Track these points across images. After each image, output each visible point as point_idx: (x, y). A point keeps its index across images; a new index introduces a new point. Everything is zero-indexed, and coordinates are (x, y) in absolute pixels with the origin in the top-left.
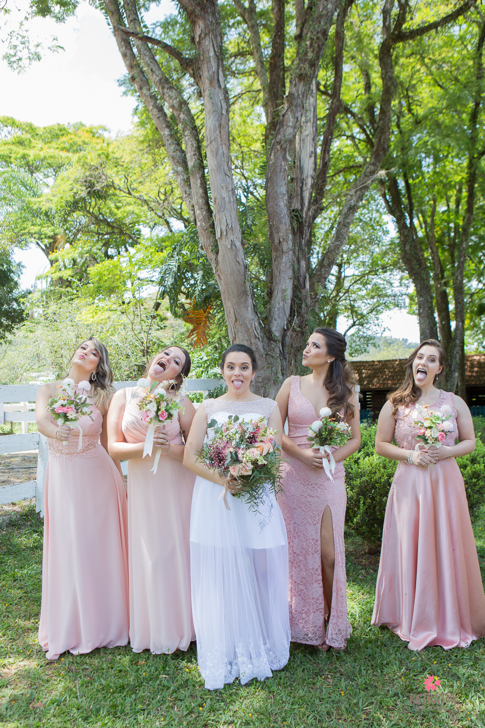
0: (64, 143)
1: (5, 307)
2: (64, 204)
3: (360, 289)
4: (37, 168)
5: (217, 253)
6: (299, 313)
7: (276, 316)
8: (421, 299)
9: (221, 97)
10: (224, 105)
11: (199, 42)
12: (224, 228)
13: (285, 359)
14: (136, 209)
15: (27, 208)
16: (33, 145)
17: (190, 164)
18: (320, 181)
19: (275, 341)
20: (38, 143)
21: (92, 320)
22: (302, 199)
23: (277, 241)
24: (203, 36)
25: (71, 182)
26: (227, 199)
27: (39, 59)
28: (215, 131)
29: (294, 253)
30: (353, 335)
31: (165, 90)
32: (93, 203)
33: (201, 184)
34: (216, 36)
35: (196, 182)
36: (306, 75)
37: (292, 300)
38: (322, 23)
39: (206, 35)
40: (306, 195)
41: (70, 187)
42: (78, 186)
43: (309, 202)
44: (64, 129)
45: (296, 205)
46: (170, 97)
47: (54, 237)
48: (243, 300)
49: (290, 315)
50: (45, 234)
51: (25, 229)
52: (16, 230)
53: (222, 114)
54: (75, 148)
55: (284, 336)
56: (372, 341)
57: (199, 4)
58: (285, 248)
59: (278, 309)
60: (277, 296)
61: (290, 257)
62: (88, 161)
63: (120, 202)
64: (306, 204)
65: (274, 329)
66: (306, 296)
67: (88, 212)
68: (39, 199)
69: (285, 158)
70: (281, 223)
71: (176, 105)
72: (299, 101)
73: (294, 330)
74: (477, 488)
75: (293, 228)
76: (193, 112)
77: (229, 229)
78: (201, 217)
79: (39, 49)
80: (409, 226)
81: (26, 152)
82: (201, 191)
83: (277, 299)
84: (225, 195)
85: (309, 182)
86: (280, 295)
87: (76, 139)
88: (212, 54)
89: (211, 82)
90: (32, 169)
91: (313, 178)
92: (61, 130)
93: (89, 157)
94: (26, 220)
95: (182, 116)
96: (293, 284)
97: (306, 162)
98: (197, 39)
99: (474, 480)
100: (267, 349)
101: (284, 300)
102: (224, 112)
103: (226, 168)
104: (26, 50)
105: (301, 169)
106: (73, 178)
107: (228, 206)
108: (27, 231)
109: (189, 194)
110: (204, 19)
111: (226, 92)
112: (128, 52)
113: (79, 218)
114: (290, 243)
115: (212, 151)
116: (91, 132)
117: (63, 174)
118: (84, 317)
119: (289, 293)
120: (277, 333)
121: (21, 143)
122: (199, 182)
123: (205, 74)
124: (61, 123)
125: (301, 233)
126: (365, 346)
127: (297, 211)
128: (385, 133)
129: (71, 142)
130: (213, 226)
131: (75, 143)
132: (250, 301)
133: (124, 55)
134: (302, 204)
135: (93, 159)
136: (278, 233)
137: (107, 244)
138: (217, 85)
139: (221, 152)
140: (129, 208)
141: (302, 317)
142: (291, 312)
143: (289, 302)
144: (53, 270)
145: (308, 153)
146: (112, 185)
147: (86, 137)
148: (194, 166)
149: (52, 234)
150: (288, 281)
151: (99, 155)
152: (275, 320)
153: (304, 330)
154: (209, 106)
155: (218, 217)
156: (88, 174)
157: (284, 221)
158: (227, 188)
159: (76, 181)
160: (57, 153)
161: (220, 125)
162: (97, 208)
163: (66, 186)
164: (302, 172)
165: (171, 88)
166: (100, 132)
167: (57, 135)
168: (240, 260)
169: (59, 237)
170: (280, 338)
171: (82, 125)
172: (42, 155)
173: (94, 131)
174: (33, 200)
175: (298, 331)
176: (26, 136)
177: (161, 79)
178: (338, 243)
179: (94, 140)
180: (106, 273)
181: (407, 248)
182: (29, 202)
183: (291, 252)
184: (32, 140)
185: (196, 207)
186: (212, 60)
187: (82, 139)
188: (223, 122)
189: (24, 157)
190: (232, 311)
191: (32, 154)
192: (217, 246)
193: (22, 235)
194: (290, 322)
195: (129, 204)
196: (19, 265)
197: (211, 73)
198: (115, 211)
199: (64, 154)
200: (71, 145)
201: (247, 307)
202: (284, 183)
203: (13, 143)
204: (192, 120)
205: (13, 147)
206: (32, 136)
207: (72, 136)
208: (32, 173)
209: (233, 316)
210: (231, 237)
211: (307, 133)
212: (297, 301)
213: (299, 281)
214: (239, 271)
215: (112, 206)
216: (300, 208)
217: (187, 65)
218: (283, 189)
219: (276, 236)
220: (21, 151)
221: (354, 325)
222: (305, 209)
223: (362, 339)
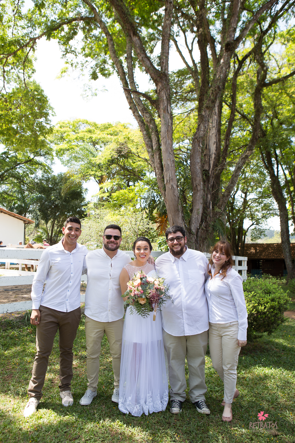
0: (110, 131)
1: (78, 209)
2: (107, 161)
3: (257, 206)
4: (97, 143)
5: (165, 190)
6: (206, 221)
7: (194, 222)
8: (282, 213)
9: (169, 117)
10: (170, 121)
11: (159, 93)
12: (168, 179)
13: (198, 243)
14: (142, 163)
15: (90, 163)
16: (95, 132)
17: (154, 148)
18: (224, 154)
19: (193, 234)
20: (98, 132)
21: (112, 219)
22: (209, 165)
23: (195, 185)
24: (161, 90)
25: (111, 150)
26: (170, 165)
27: (96, 95)
28: (165, 133)
29: (204, 191)
30: (253, 229)
31: (144, 114)
32: (121, 160)
33: (159, 157)
34: (167, 90)
35: (157, 157)
36: (210, 107)
37: (202, 214)
38: (218, 83)
39: (162, 89)
40: (212, 163)
41: (110, 153)
42: (114, 153)
43: (213, 166)
44: (111, 125)
45: (206, 168)
46: (146, 117)
47: (102, 177)
48: (177, 214)
49: (201, 222)
50: (97, 175)
51: (88, 172)
52: (84, 173)
53: (169, 125)
54: (115, 134)
55: (197, 232)
56: (263, 233)
57: (159, 76)
58: (199, 189)
59: (195, 219)
60: (195, 211)
61: (201, 193)
62: (119, 141)
63: (135, 160)
64: (212, 167)
65: (192, 228)
66: (210, 212)
67: (119, 165)
68: (95, 159)
69: (199, 146)
70: (197, 176)
71: (149, 121)
72: (207, 119)
73: (202, 229)
74: (273, 314)
75: (203, 179)
76: (157, 123)
77: (171, 179)
78: (158, 173)
79: (97, 91)
80: (276, 175)
81: (91, 136)
82: (159, 161)
83: (194, 214)
84: (169, 163)
85: (213, 156)
86: (196, 212)
87: (116, 129)
88: (165, 98)
89: (164, 111)
90: (94, 143)
91: (215, 154)
92: (109, 125)
93: (120, 139)
94: (89, 168)
95: (151, 126)
96: (203, 207)
97: (212, 147)
98: (158, 92)
99: (272, 310)
100: (189, 238)
101: (198, 214)
102: (170, 124)
103: (170, 150)
104: (91, 92)
105: (209, 150)
106: (112, 149)
107: (170, 168)
108: (89, 173)
109: (154, 162)
110: (161, 83)
111: (171, 114)
112: (129, 96)
113: (115, 168)
114: (202, 186)
115: (164, 142)
116: (124, 126)
117: (107, 146)
118: (108, 218)
119: (201, 211)
120: (194, 230)
121: (90, 131)
122: (158, 156)
123: (162, 107)
124: (109, 122)
125: (209, 181)
126: (260, 236)
127: (206, 171)
128: (257, 131)
129: (114, 130)
130: (163, 178)
131: (116, 131)
132: (180, 214)
133: (127, 98)
134: (209, 167)
135: (121, 140)
136: (195, 181)
137: (129, 181)
138: (167, 112)
139: (168, 143)
140: (139, 163)
141: (207, 222)
142: (201, 220)
143: (201, 215)
144: (100, 193)
145: (213, 142)
146: (130, 152)
147: (121, 128)
148: (156, 149)
149: (100, 175)
150: (200, 205)
151: (124, 138)
152: (193, 224)
153: (208, 229)
154: (163, 121)
155: (165, 174)
156: (118, 147)
157: (198, 175)
158: (170, 160)
159: (113, 150)
160: (106, 136)
161: (168, 130)
162: (123, 163)
163: (108, 152)
164: (210, 152)
165: (147, 113)
166: (128, 126)
167: (107, 127)
168: (176, 194)
169: (104, 176)
170: (195, 233)
171: (120, 122)
172: (99, 137)
173: (125, 125)
174: (93, 159)
175: (204, 230)
176: (92, 128)
177: (142, 109)
178: (232, 185)
179: (125, 130)
180: (121, 196)
181: (275, 186)
182: (91, 160)
183: (202, 191)
184: (95, 130)
185: (156, 168)
186: (165, 101)
187: (119, 129)
188: (169, 129)
189: (91, 138)
190: (171, 219)
191: (94, 137)
192: (165, 187)
193: (86, 176)
194: (201, 225)
195: (139, 161)
196: (86, 189)
197: (164, 106)
198: (132, 164)
199: (109, 136)
200: (114, 132)
201: (179, 217)
202: (199, 157)
203: (86, 132)
204: (156, 127)
205: (86, 134)
206: (95, 128)
207: (115, 128)
208: (94, 145)
209: (172, 221)
210: (172, 183)
211: (213, 132)
212: (205, 215)
213: (207, 204)
214: (175, 200)
215: (131, 162)
216: (208, 169)
217: (153, 103)
218: (199, 160)
219: (194, 183)
220: (89, 135)
221: (253, 224)
222: (211, 169)
223: (258, 232)
